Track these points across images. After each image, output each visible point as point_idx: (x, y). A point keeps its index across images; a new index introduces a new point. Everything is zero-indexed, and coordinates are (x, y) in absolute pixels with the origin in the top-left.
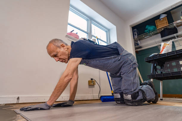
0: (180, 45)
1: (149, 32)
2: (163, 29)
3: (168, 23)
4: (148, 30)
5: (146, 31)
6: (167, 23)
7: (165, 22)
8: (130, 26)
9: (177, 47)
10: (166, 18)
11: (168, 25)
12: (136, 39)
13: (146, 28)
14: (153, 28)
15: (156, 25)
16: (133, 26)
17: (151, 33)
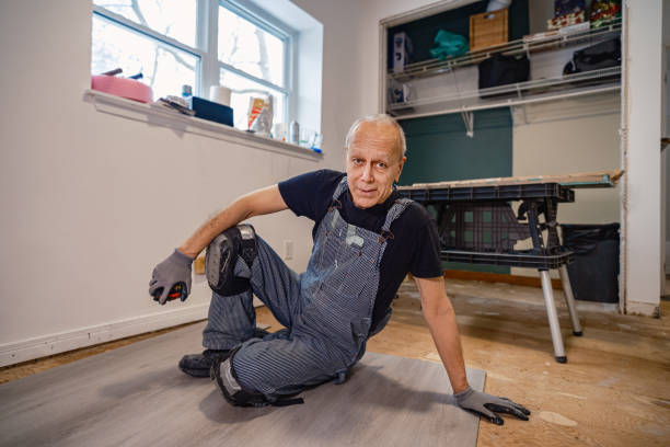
0: (525, 118)
1: (442, 57)
2: (488, 56)
3: (506, 36)
4: (442, 50)
5: (434, 52)
6: (504, 33)
7: (501, 29)
8: (382, 23)
9: (518, 125)
10: (506, 13)
11: (506, 43)
12: (400, 74)
13: (436, 39)
14: (458, 46)
15: (471, 34)
16: (392, 25)
17: (449, 62)
